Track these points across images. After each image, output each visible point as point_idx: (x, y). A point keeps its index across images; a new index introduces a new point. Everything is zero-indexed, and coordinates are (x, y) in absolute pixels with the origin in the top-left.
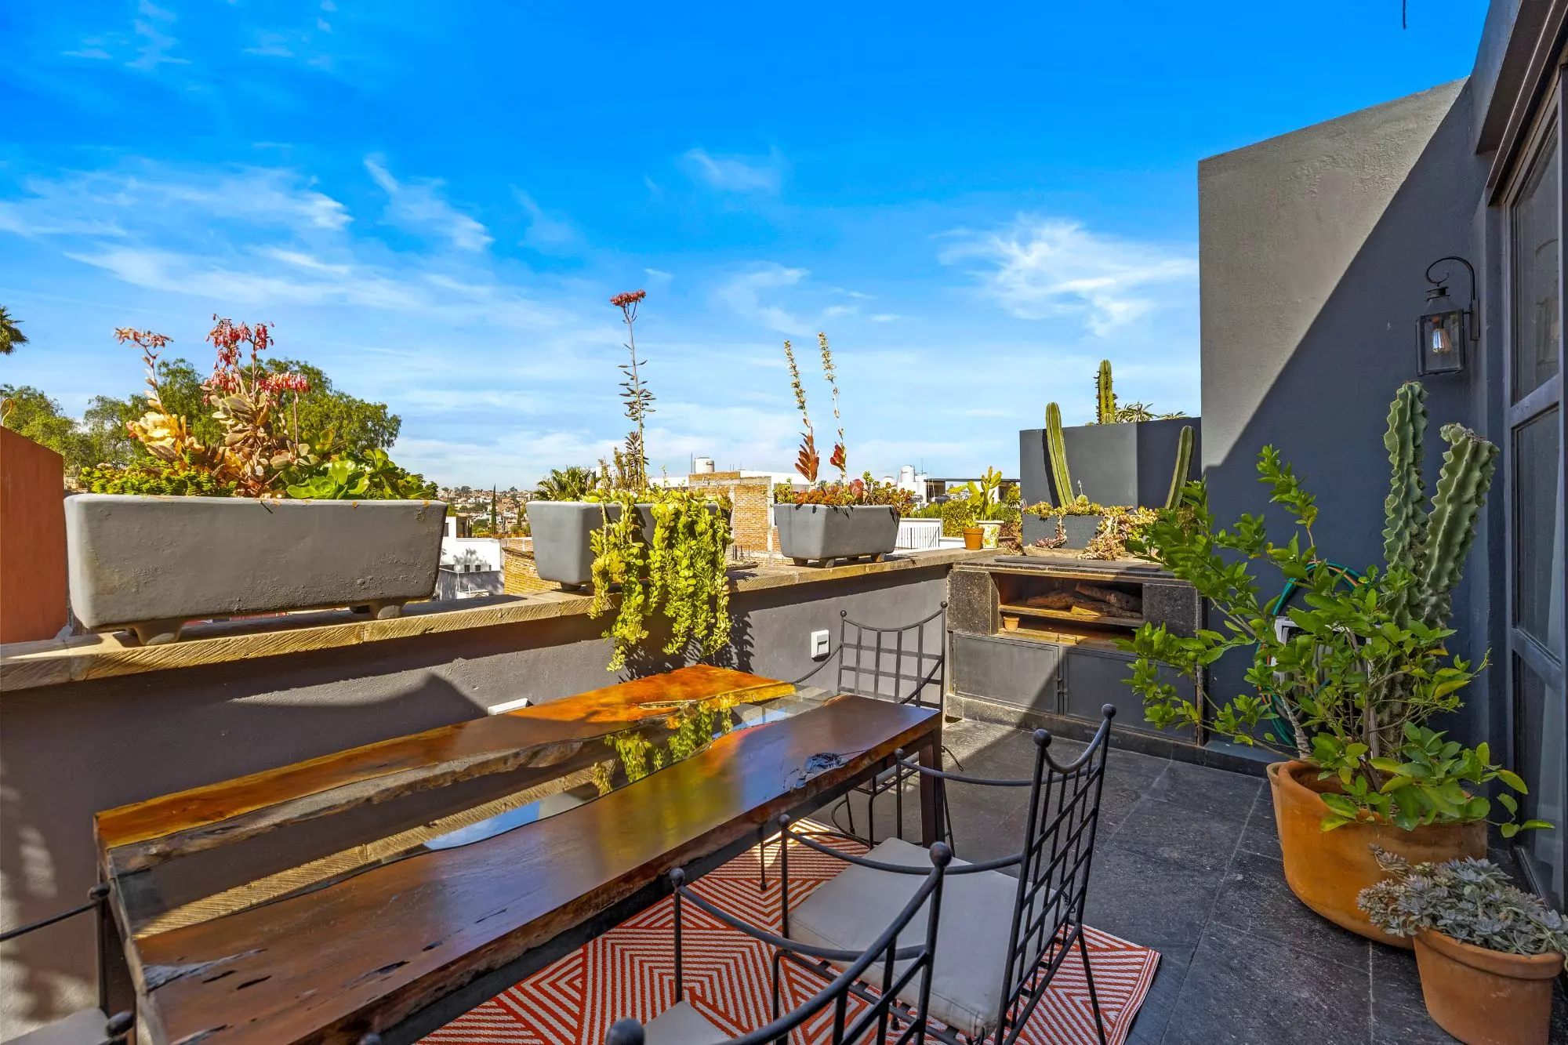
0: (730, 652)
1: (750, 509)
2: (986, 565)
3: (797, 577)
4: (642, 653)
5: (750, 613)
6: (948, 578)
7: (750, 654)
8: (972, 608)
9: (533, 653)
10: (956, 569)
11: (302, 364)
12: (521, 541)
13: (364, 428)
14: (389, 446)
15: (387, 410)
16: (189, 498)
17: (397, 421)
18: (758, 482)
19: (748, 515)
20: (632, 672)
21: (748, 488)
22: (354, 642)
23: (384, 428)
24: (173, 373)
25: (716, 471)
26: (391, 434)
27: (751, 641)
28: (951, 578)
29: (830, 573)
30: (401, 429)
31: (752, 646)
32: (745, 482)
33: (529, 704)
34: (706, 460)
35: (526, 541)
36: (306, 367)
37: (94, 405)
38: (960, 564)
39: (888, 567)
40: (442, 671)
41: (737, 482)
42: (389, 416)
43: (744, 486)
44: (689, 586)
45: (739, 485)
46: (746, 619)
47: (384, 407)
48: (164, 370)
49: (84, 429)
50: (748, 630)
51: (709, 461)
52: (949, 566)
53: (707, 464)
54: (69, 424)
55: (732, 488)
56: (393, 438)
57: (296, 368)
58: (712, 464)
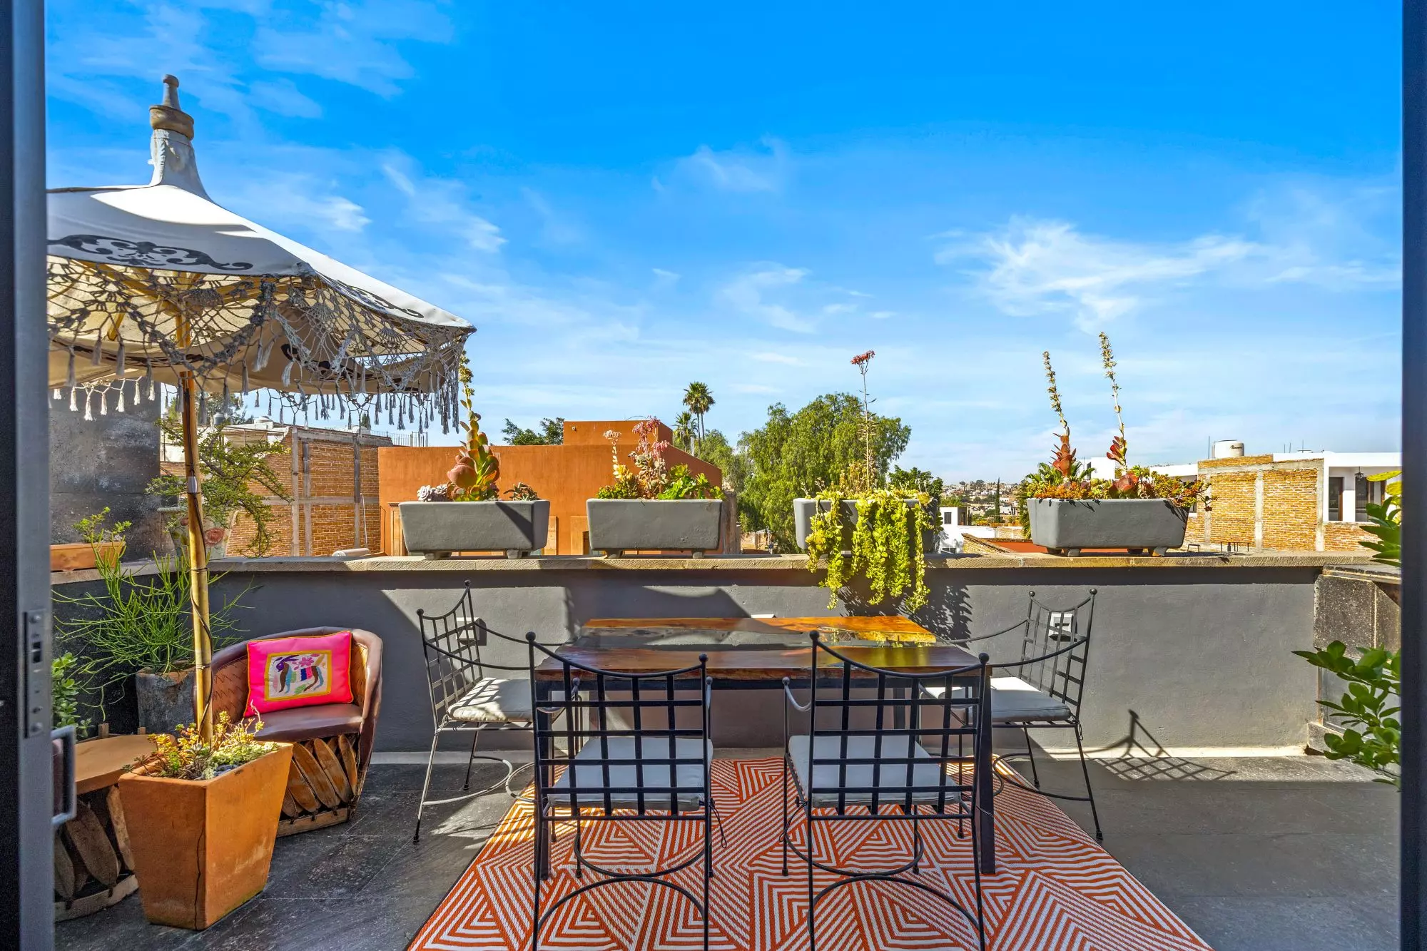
0: (944, 614)
1: (1287, 500)
2: (1368, 572)
3: (1022, 562)
4: (859, 601)
5: (967, 586)
6: (1316, 585)
7: (967, 619)
8: (1348, 624)
9: (779, 588)
10: (1327, 574)
11: (846, 395)
12: (1010, 530)
13: (883, 438)
14: (902, 450)
15: (901, 423)
16: (619, 500)
17: (908, 430)
18: (1302, 466)
19: (1285, 507)
20: (850, 613)
21: (1284, 475)
22: (681, 568)
23: (899, 437)
24: (775, 413)
25: (1246, 454)
26: (903, 441)
27: (969, 608)
28: (1320, 584)
29: (1070, 562)
30: (910, 437)
31: (970, 613)
32: (1281, 467)
33: (774, 617)
34: (1231, 443)
35: (1015, 530)
36: (848, 396)
37: (741, 438)
38: (1332, 568)
39: (1171, 563)
40: (726, 589)
41: (1269, 467)
42: (902, 427)
43: (1279, 473)
44: (882, 557)
45: (1270, 471)
46: (963, 590)
47: (898, 420)
48: (771, 411)
49: (736, 453)
50: (966, 599)
51: (1236, 444)
52: (1318, 570)
53: (1233, 447)
54: (731, 450)
55: (1260, 474)
56: (904, 444)
57: (842, 398)
58: (1242, 447)
